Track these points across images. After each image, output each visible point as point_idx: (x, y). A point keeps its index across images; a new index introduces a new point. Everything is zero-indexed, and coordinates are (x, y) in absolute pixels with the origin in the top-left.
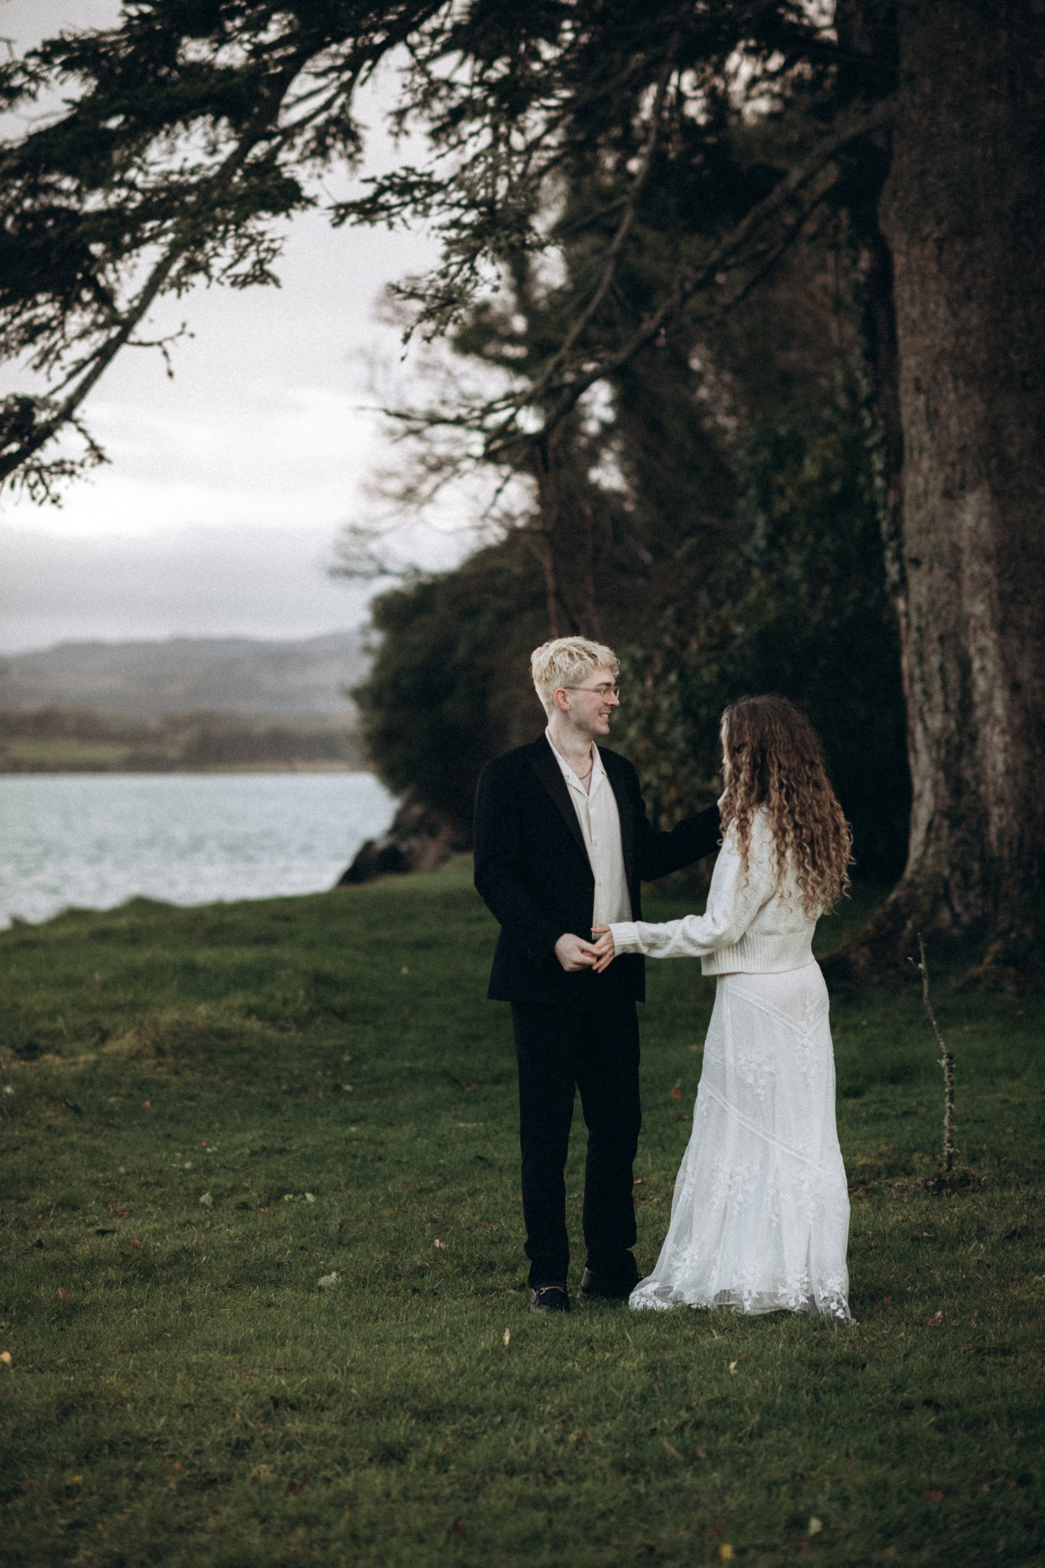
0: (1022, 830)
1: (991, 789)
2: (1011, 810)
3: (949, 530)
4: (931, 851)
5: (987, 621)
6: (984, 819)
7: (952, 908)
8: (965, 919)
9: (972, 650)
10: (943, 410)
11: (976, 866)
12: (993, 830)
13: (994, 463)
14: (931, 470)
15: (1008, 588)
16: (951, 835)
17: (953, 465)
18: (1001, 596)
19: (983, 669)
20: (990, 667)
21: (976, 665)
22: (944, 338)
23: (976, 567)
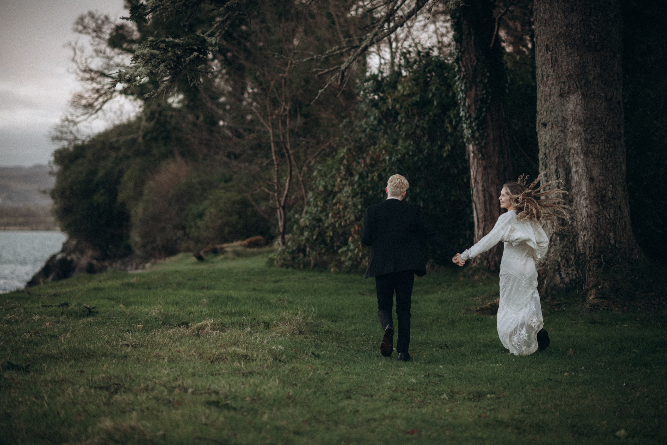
0: (595, 241)
1: (580, 223)
2: (590, 233)
3: (562, 111)
4: (552, 250)
5: (579, 151)
6: (576, 236)
7: (561, 275)
8: (567, 280)
9: (571, 163)
10: (560, 59)
11: (572, 257)
12: (580, 241)
13: (583, 82)
14: (552, 84)
15: (589, 137)
16: (560, 243)
17: (564, 83)
18: (586, 140)
19: (577, 172)
20: (580, 170)
21: (574, 170)
22: (561, 27)
23: (574, 128)
